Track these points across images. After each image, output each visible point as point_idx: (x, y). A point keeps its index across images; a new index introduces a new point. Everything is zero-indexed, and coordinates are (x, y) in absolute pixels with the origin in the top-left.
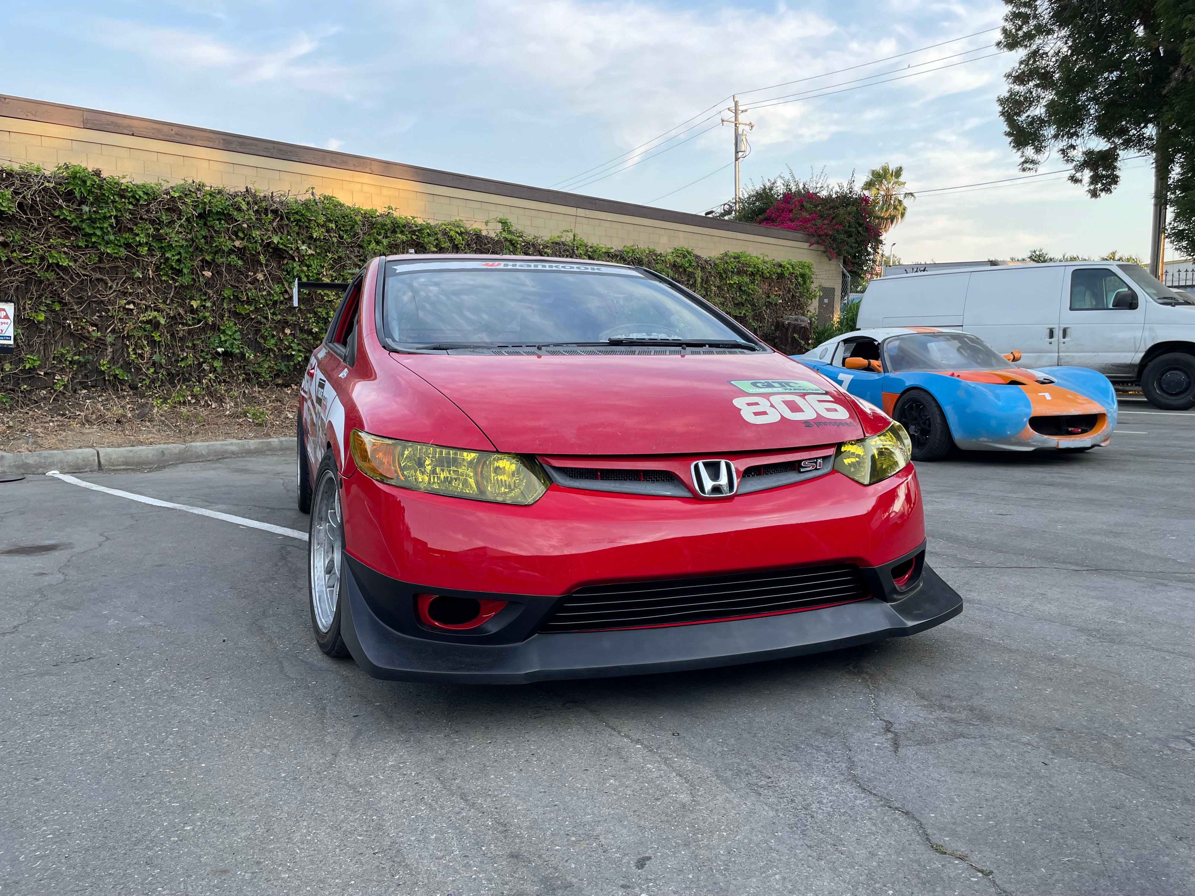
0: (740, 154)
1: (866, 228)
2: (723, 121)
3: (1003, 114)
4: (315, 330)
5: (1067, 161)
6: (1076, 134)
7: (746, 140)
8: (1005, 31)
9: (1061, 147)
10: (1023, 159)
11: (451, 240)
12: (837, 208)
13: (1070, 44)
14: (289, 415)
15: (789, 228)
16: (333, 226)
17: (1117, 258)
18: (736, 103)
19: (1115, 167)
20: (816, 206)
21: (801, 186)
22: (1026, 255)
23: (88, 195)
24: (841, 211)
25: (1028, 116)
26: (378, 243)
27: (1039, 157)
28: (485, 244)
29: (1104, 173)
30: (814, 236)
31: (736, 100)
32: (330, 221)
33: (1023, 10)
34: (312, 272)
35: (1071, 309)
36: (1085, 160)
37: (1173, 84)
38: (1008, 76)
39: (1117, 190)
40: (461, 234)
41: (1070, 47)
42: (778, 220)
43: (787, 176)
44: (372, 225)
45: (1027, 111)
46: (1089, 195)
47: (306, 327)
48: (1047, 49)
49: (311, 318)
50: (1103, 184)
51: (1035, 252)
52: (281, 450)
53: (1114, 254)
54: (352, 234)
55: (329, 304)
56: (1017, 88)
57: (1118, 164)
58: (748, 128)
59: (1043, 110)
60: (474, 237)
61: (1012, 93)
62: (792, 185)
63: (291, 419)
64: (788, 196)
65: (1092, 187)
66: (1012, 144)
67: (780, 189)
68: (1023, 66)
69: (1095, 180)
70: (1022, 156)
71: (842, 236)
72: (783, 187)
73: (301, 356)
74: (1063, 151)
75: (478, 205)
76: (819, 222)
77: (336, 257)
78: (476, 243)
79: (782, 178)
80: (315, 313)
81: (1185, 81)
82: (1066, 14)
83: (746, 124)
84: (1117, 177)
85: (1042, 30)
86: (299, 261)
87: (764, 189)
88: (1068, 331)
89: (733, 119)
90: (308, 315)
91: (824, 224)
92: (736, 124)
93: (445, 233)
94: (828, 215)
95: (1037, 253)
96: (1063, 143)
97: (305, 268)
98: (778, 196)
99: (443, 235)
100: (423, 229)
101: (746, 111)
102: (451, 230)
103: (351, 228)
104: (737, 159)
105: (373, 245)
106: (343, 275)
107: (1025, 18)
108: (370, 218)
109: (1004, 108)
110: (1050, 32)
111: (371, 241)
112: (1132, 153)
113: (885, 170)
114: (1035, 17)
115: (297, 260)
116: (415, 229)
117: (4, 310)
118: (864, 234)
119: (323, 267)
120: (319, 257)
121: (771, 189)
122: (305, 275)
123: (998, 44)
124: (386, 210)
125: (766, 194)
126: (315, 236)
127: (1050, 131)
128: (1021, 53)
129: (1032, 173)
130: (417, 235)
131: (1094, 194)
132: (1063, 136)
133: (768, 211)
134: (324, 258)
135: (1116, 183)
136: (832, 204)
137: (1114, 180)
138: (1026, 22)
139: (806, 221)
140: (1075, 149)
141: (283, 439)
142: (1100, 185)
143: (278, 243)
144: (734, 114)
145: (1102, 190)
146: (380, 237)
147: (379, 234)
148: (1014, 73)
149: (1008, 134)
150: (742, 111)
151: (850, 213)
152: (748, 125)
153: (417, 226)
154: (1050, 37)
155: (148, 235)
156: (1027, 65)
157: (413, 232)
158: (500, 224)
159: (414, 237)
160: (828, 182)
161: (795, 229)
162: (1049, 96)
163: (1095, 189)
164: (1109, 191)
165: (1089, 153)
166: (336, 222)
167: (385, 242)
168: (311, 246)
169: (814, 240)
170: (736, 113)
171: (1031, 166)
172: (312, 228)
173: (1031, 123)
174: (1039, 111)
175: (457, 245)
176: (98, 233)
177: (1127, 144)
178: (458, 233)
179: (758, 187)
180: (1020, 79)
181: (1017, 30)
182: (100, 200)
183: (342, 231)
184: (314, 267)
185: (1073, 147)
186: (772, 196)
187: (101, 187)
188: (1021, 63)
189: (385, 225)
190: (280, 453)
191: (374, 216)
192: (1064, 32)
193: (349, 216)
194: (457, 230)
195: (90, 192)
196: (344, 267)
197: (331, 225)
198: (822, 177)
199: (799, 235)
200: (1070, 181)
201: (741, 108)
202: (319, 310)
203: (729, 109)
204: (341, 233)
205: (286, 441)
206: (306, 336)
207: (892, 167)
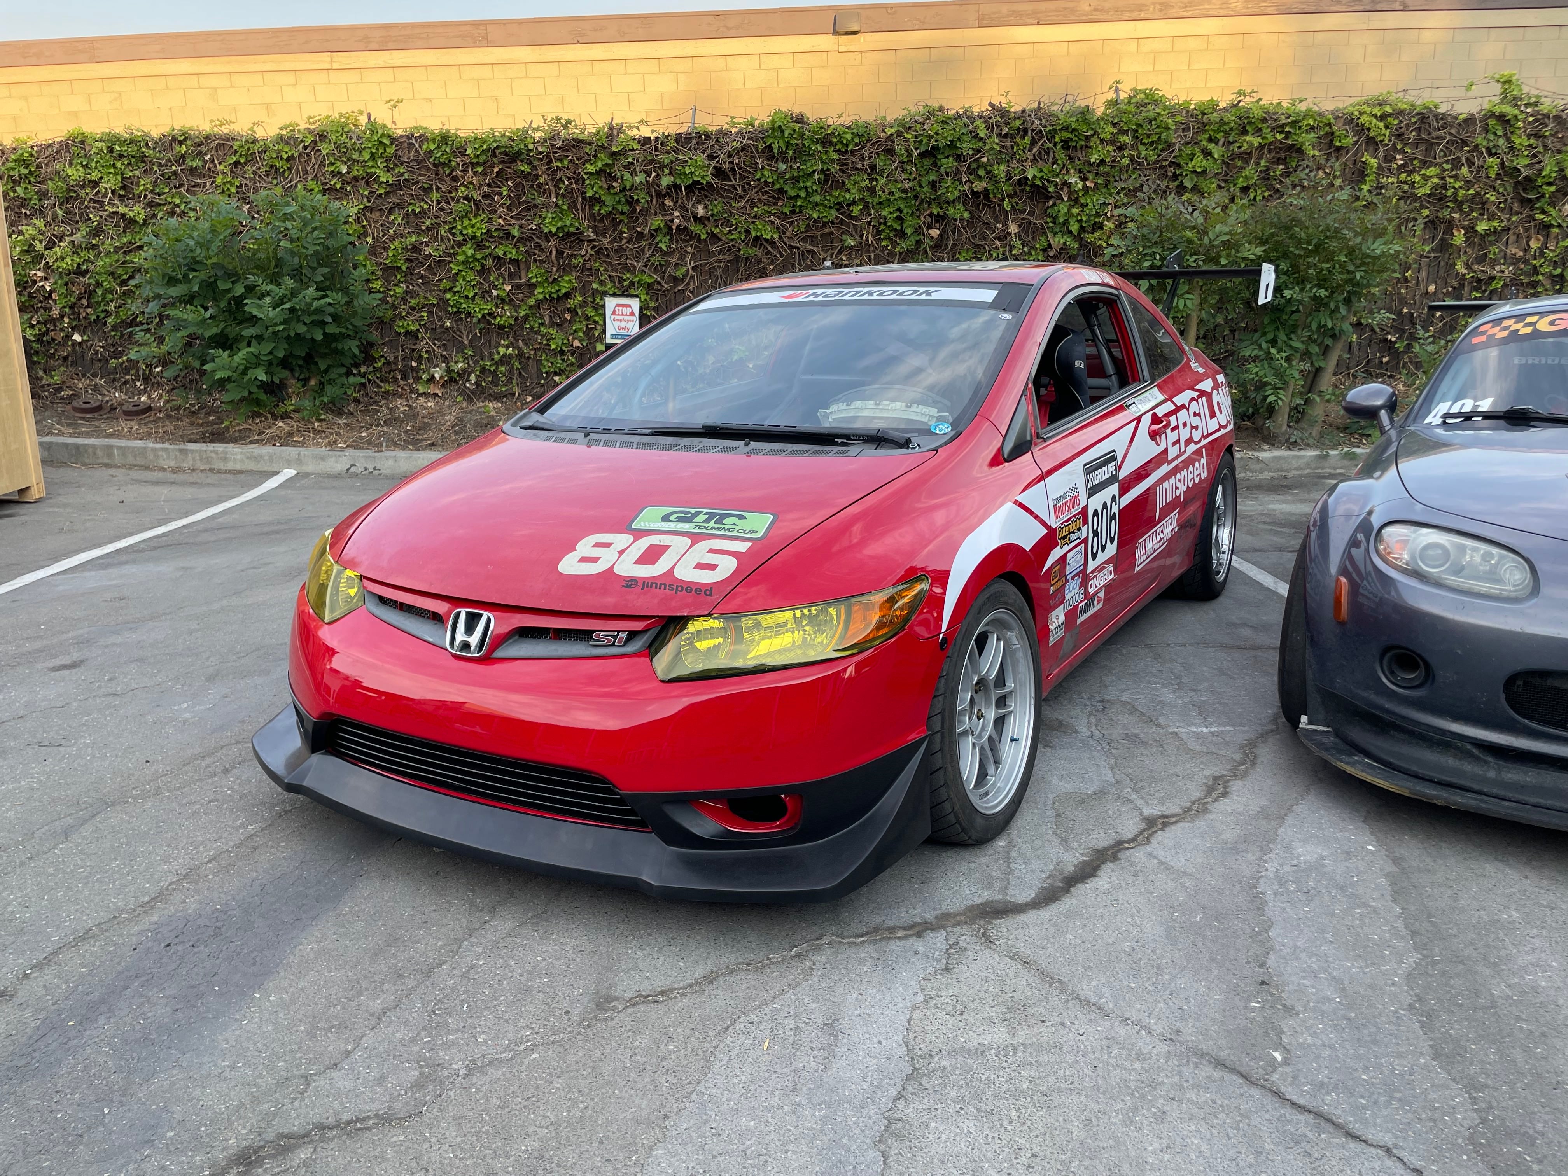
11: (1362, 130)
23: (787, 148)
26: (1207, 153)
40: (1383, 117)
44: (1202, 127)
60: (1415, 119)
78: (1417, 130)
86: (1070, 199)
93: (1349, 121)
99: (1343, 125)
100: (1304, 120)
102: (1361, 114)
103: (1161, 138)
108: (1202, 116)
115: (1066, 199)
116: (1286, 121)
117: (629, 306)
124: (1234, 96)
130: (1286, 132)
143: (1035, 176)
146: (1213, 145)
147: (1212, 140)
153: (1289, 117)
155: (861, 190)
157: (1280, 128)
159: (1281, 136)
166: (1135, 132)
167: (1219, 152)
168: (1091, 174)
172: (1092, 148)
176: (803, 194)
178: (1375, 116)
182: (800, 152)
183: (1144, 144)
184: (1091, 206)
187: (802, 136)
189: (1227, 123)
191: (1209, 111)
194: (1377, 111)
195: (788, 145)
197: (1125, 138)
204: (1144, 147)
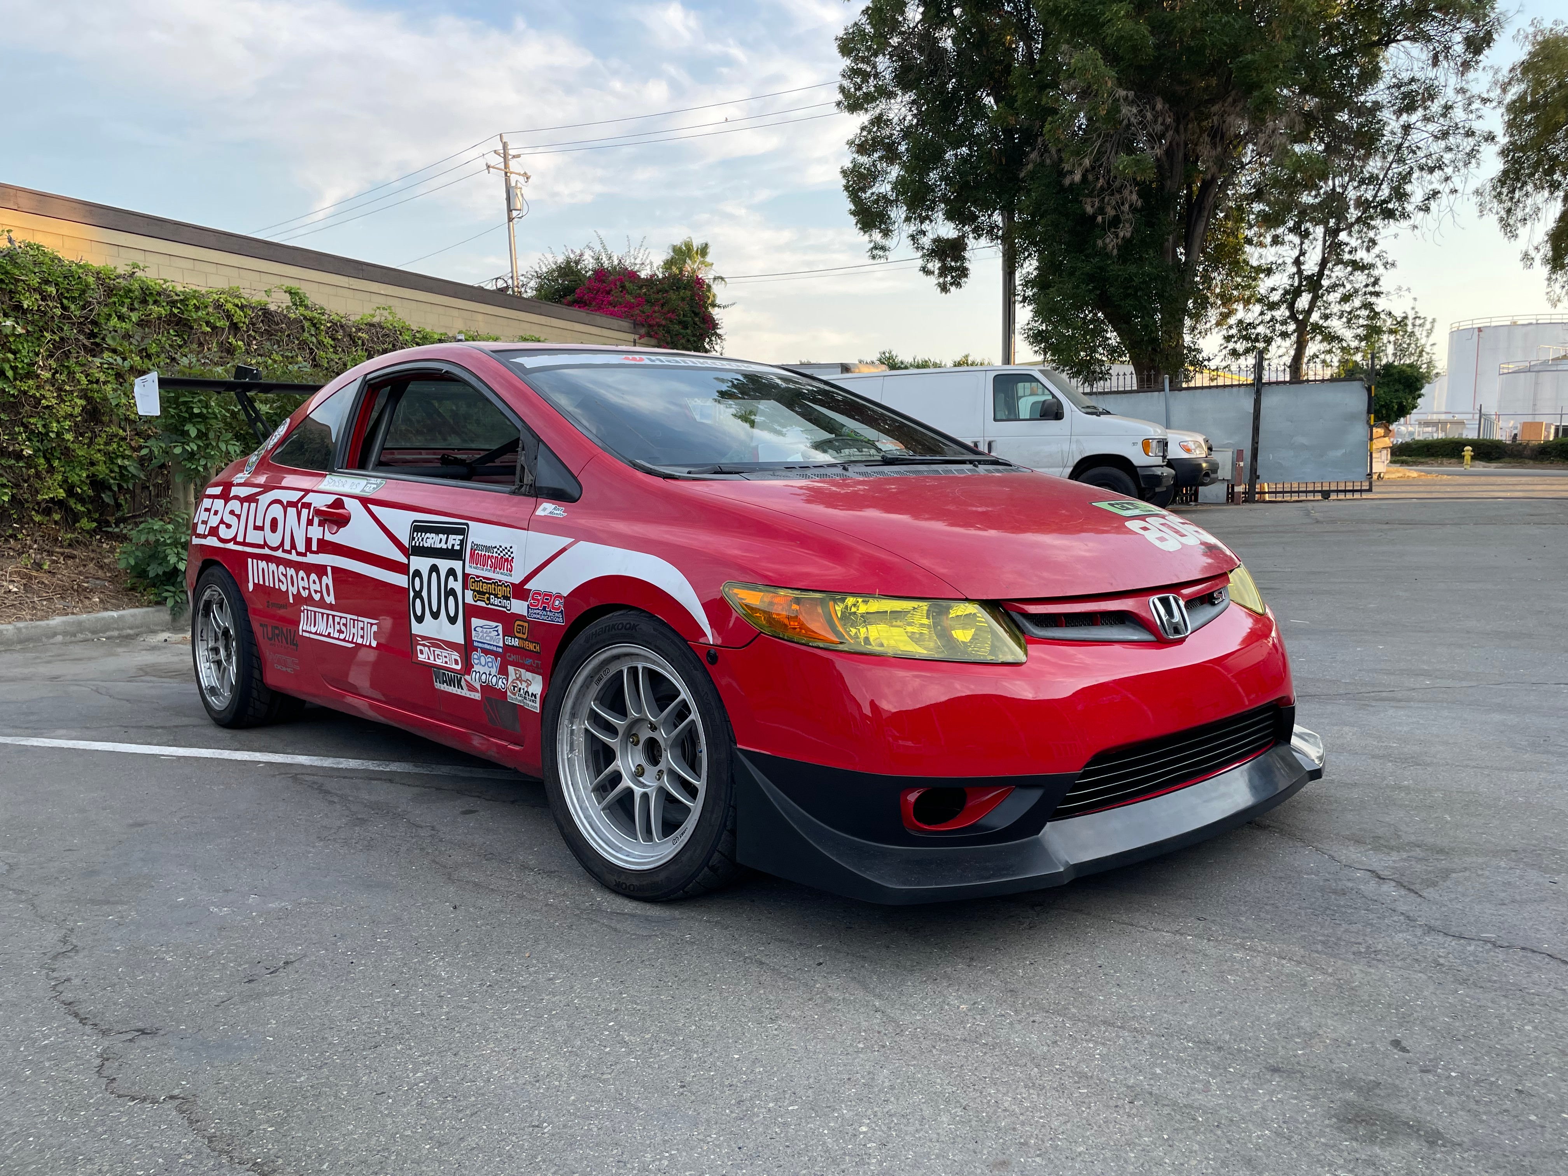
0: (515, 213)
1: (703, 319)
2: (488, 167)
3: (847, 188)
4: (28, 452)
5: (917, 248)
6: (927, 217)
7: (522, 195)
8: (842, 89)
9: (910, 232)
10: (872, 245)
11: (229, 316)
12: (667, 292)
13: (915, 112)
14: (11, 587)
15: (613, 314)
16: (52, 290)
17: (970, 362)
18: (505, 145)
19: (964, 258)
20: (641, 288)
21: (616, 262)
22: (875, 357)
24: (673, 295)
25: (873, 194)
26: (121, 318)
27: (887, 243)
28: (278, 324)
29: (953, 264)
30: (643, 326)
31: (504, 141)
32: (47, 282)
33: (861, 65)
34: (23, 361)
35: (995, 420)
36: (933, 249)
37: (1030, 167)
38: (851, 143)
39: (968, 283)
40: (242, 307)
41: (915, 116)
42: (594, 303)
43: (598, 247)
44: (110, 291)
45: (872, 187)
46: (939, 289)
47: (11, 449)
48: (891, 116)
49: (20, 433)
50: (952, 277)
51: (884, 353)
52: (20, 642)
53: (967, 356)
54: (81, 303)
55: (47, 411)
56: (863, 159)
57: (967, 254)
58: (522, 179)
59: (889, 187)
60: (260, 313)
61: (856, 166)
62: (604, 259)
63: (16, 593)
64: (600, 274)
65: (941, 280)
66: (859, 226)
67: (589, 263)
68: (865, 133)
69: (944, 271)
70: (871, 241)
71: (677, 327)
72: (591, 260)
73: (6, 493)
74: (913, 237)
75: (189, 264)
76: (647, 308)
77: (57, 339)
78: (262, 321)
79: (590, 248)
80: (25, 426)
81: (1042, 164)
82: (911, 76)
83: (519, 174)
84: (967, 269)
85: (885, 93)
87: (568, 263)
88: (993, 445)
89: (502, 166)
90: (17, 429)
91: (654, 312)
92: (506, 173)
93: (218, 306)
94: (657, 300)
95: (887, 355)
96: (912, 228)
97: (10, 356)
98: (586, 272)
99: (215, 309)
100: (188, 299)
101: (519, 156)
102: (226, 301)
103: (80, 295)
104: (510, 219)
105: (114, 321)
106: (67, 367)
107: (865, 76)
108: (107, 281)
109: (848, 181)
110: (891, 95)
111: (110, 315)
112: (984, 241)
113: (689, 247)
114: (876, 76)
116: (176, 298)
118: (702, 326)
119: (37, 354)
120: (29, 339)
121: (577, 263)
122: (11, 367)
123: (838, 104)
124: (129, 268)
125: (570, 268)
126: (25, 306)
127: (898, 213)
128: (863, 118)
129: (883, 260)
130: (178, 308)
131: (944, 288)
132: (915, 219)
133: (578, 291)
134: (38, 339)
135: (966, 276)
136: (660, 286)
137: (963, 272)
138: (865, 80)
139: (631, 306)
140: (925, 235)
141: (21, 625)
142: (949, 278)
144: (502, 160)
145: (951, 284)
146: (124, 310)
147: (122, 304)
148: (857, 140)
149: (853, 213)
150: (514, 157)
151: (683, 299)
152: (522, 175)
153: (177, 295)
154: (893, 101)
156: (869, 132)
157: (173, 303)
158: (287, 294)
159: (176, 311)
160: (651, 258)
161: (620, 316)
162: (895, 172)
163: (945, 284)
164: (959, 285)
165: (937, 241)
166: (56, 285)
167: (134, 316)
168: (19, 320)
169: (643, 331)
170: (505, 158)
171: (881, 253)
172: (19, 293)
173: (876, 202)
174: (883, 188)
175: (236, 324)
177: (978, 232)
178: (237, 306)
179: (561, 259)
180: (862, 148)
181: (856, 89)
183: (66, 298)
184: (24, 353)
185: (924, 233)
186: (579, 271)
188: (863, 129)
189: (130, 291)
190: (19, 647)
191: (112, 277)
192: (911, 96)
193: (77, 277)
194: (236, 301)
196: (67, 355)
197: (49, 289)
198: (642, 251)
199: (625, 324)
200: (921, 273)
201: (512, 152)
202: (32, 420)
203: (495, 152)
204: (65, 301)
205: (26, 628)
206: (13, 462)
207: (697, 243)
